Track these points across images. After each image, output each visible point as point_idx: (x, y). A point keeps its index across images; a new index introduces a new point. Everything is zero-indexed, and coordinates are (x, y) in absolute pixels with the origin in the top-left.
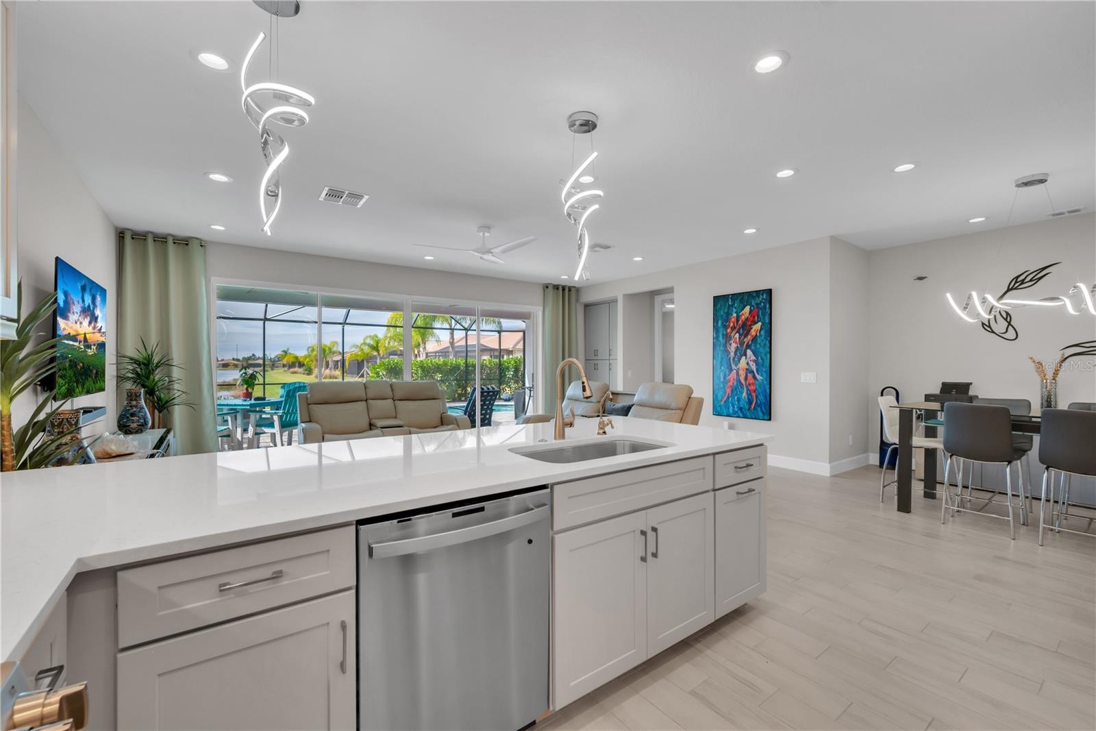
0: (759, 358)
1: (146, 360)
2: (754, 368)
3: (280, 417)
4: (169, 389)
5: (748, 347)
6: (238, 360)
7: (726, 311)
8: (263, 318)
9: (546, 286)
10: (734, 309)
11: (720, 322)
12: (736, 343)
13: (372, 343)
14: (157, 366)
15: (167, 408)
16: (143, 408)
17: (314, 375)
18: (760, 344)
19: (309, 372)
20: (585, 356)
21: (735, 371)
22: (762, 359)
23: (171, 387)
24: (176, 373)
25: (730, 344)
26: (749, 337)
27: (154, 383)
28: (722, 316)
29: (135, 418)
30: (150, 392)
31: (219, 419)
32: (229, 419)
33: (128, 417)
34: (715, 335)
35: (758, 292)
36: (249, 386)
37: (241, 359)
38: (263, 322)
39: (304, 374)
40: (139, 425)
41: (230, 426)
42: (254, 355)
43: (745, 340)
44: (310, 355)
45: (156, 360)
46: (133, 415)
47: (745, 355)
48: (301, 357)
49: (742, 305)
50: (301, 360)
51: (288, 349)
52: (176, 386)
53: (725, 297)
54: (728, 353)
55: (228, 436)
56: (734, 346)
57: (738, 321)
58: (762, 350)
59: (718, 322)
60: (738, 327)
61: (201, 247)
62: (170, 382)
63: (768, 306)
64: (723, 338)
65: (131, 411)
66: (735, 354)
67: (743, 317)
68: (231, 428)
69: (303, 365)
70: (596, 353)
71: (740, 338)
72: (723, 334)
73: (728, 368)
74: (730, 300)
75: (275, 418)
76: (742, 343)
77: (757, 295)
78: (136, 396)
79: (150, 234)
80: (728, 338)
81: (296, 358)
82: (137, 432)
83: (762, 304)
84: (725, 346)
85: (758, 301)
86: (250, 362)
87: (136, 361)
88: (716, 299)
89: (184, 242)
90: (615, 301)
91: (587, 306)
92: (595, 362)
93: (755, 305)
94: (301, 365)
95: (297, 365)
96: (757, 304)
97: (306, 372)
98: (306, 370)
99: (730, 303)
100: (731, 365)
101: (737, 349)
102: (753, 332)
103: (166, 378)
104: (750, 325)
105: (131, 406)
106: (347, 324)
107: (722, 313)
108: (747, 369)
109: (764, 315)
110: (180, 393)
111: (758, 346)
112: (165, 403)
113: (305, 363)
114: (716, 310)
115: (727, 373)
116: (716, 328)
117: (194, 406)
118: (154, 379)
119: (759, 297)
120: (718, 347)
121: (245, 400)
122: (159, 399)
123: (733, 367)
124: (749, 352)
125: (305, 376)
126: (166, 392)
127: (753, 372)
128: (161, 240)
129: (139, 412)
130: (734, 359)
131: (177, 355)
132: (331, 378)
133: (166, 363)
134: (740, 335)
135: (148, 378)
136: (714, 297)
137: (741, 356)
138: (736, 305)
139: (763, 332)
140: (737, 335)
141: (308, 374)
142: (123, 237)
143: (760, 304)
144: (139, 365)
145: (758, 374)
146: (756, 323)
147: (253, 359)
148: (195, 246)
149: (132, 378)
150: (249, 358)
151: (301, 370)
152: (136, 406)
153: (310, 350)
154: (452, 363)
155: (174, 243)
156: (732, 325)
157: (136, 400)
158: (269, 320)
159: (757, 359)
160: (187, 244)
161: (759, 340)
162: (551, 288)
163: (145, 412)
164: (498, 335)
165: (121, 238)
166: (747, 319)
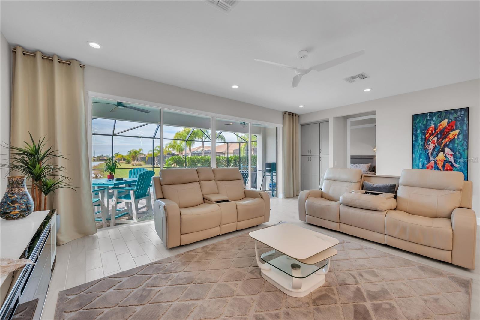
0: (457, 153)
1: (33, 151)
2: (452, 159)
3: (135, 192)
4: (54, 175)
5: (446, 145)
6: (95, 157)
7: (425, 123)
8: (112, 134)
9: (285, 113)
10: (432, 122)
11: (419, 131)
12: (434, 143)
13: (159, 149)
14: (44, 157)
15: (53, 190)
16: (26, 194)
17: (131, 164)
18: (457, 144)
19: (129, 163)
20: (301, 154)
21: (433, 162)
22: (459, 153)
23: (56, 173)
24: (60, 162)
25: (429, 145)
26: (447, 139)
27: (41, 170)
28: (420, 127)
29: (16, 205)
30: (37, 178)
31: (93, 194)
32: (100, 193)
33: (9, 204)
34: (414, 139)
35: (456, 111)
36: (112, 171)
37: (96, 157)
38: (112, 136)
39: (126, 163)
40: (21, 211)
41: (100, 199)
42: (102, 155)
43: (443, 141)
44: (129, 155)
45: (43, 151)
46: (13, 202)
47: (443, 151)
48: (125, 156)
49: (440, 119)
50: (125, 157)
51: (119, 153)
52: (60, 173)
53: (424, 115)
54: (427, 150)
55: (99, 205)
56: (432, 146)
57: (436, 129)
58: (459, 147)
59: (416, 131)
60: (436, 133)
61: (80, 68)
62: (55, 169)
63: (466, 119)
64: (422, 141)
65: (12, 198)
66: (434, 150)
67: (441, 127)
68: (101, 200)
69: (126, 160)
70: (310, 151)
71: (438, 140)
72: (422, 138)
73: (426, 160)
74: (428, 116)
75: (132, 193)
76: (440, 144)
77: (454, 112)
78: (18, 183)
79: (39, 52)
80: (426, 141)
81: (123, 156)
82: (19, 217)
83: (460, 118)
84: (424, 145)
85: (455, 116)
86: (101, 158)
87: (25, 153)
88: (415, 117)
89: (68, 63)
90: (327, 121)
91: (302, 125)
92: (309, 156)
93: (453, 119)
94: (125, 160)
95: (123, 159)
96: (455, 118)
97: (127, 163)
98: (127, 162)
99: (428, 118)
100: (429, 158)
101: (434, 148)
102: (451, 136)
103: (52, 166)
104: (449, 132)
105: (13, 194)
106: (156, 138)
107: (421, 125)
108: (445, 160)
109: (462, 125)
110: (63, 178)
111: (456, 145)
112: (51, 186)
113: (127, 159)
114: (415, 123)
115: (426, 162)
116: (415, 135)
117: (75, 188)
118: (40, 168)
119: (457, 113)
120: (417, 147)
121: (110, 181)
122: (45, 184)
123: (431, 158)
124: (447, 150)
125: (127, 164)
126: (52, 177)
127: (451, 162)
128: (49, 58)
129: (21, 198)
130: (432, 154)
131: (61, 148)
132: (139, 165)
133: (52, 154)
134: (438, 138)
135: (34, 167)
136: (413, 115)
137: (439, 152)
138: (434, 119)
139: (461, 136)
140: (435, 139)
141: (128, 164)
142: (15, 52)
143: (458, 117)
144: (27, 155)
145: (456, 163)
146: (453, 130)
147: (102, 157)
148: (75, 67)
149: (21, 166)
150: (100, 157)
151: (125, 162)
152: (18, 193)
153: (129, 153)
154: (205, 158)
155: (60, 62)
156: (430, 132)
157: (18, 187)
158: (115, 135)
159: (455, 153)
160: (69, 64)
161: (457, 141)
162: (287, 114)
163: (28, 198)
164: (227, 145)
165: (14, 53)
166: (445, 128)
